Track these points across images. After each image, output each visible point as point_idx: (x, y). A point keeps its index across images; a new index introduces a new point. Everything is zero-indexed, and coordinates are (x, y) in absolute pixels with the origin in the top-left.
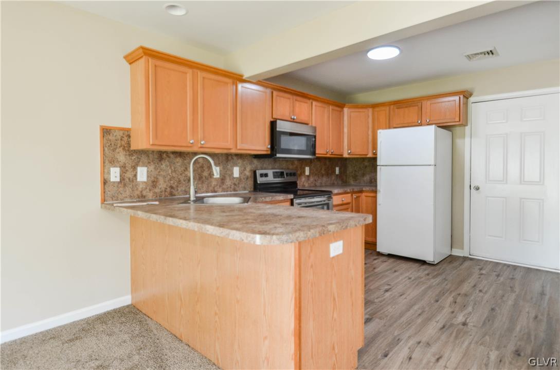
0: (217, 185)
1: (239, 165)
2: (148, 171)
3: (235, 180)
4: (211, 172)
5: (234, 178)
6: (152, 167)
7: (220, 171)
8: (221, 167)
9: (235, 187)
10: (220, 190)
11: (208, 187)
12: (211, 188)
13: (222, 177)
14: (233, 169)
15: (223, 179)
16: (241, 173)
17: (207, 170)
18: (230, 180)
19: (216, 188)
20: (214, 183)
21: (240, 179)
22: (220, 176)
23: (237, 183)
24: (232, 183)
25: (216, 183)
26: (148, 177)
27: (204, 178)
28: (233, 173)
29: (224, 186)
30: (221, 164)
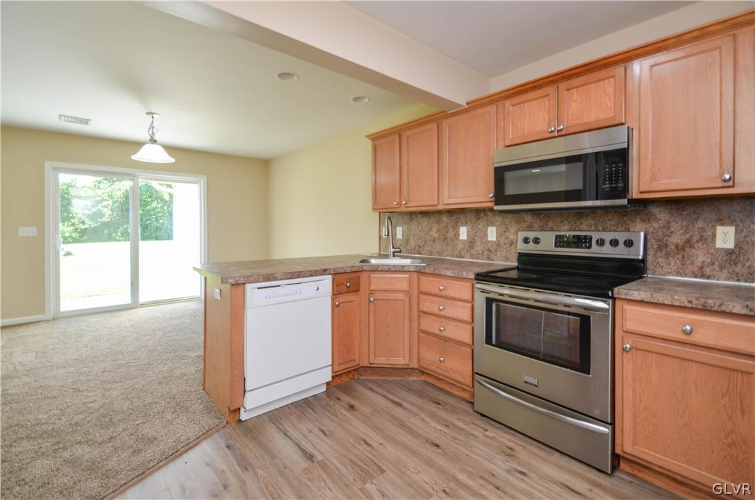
0: (464, 249)
1: (498, 224)
2: (403, 231)
3: (490, 244)
4: (456, 233)
5: (489, 242)
6: (405, 227)
7: (468, 232)
8: (470, 227)
9: (490, 253)
10: (468, 255)
11: (453, 250)
12: (457, 252)
13: (470, 240)
14: (486, 230)
15: (471, 243)
16: (499, 235)
17: (451, 230)
18: (482, 244)
19: (462, 253)
20: (460, 246)
21: (498, 244)
22: (468, 238)
23: (492, 249)
24: (484, 248)
25: (462, 247)
26: (403, 235)
27: (449, 239)
28: (486, 235)
29: (474, 252)
30: (469, 223)
